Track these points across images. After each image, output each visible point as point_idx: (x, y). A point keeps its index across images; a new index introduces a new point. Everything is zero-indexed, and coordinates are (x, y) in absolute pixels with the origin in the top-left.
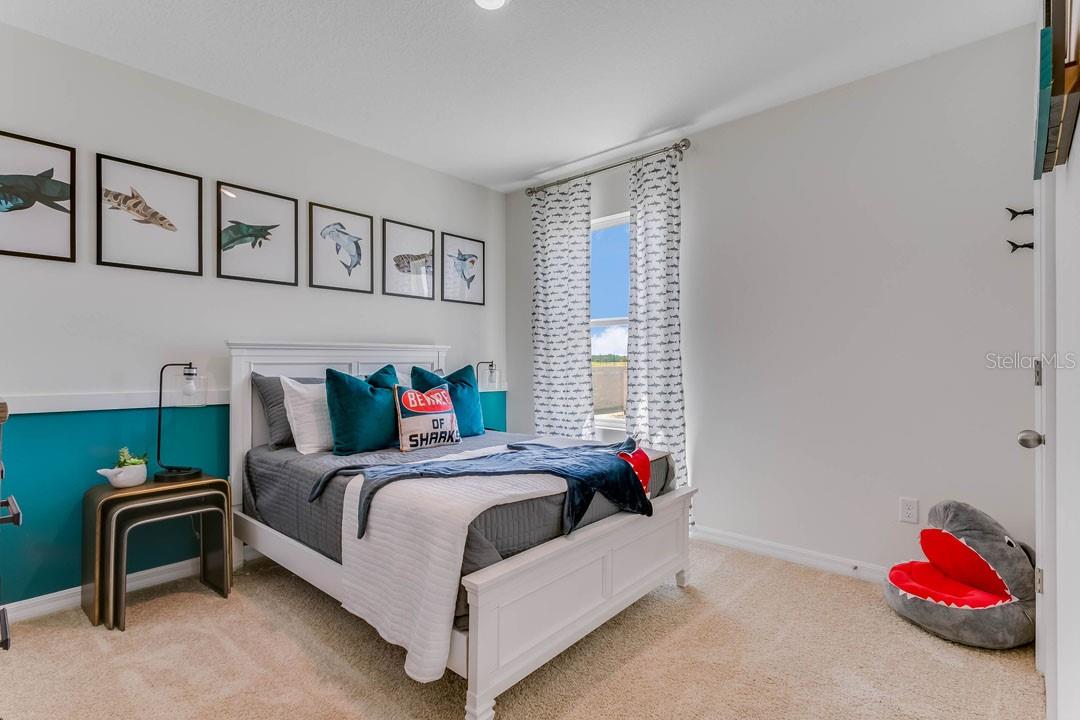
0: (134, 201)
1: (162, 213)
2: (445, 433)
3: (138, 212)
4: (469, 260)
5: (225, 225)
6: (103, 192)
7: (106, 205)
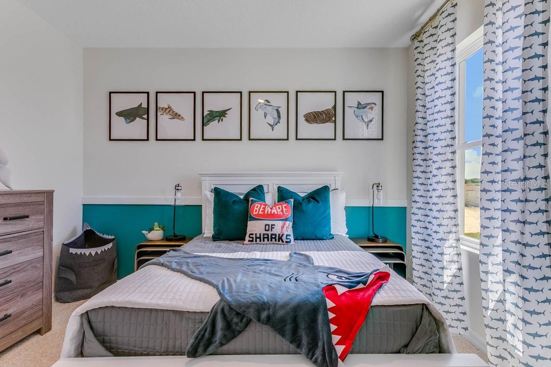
0: (168, 110)
1: (179, 113)
2: (275, 235)
3: (170, 114)
4: (368, 107)
5: (206, 113)
6: (158, 108)
7: (159, 114)
